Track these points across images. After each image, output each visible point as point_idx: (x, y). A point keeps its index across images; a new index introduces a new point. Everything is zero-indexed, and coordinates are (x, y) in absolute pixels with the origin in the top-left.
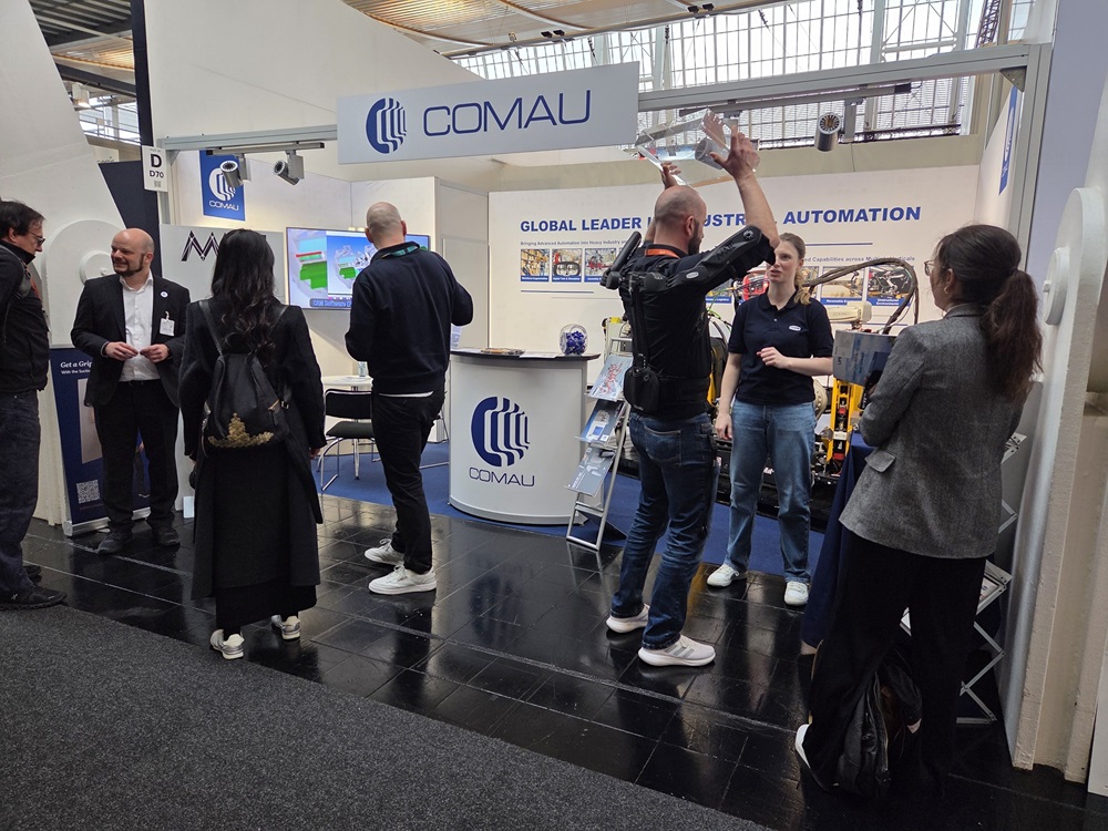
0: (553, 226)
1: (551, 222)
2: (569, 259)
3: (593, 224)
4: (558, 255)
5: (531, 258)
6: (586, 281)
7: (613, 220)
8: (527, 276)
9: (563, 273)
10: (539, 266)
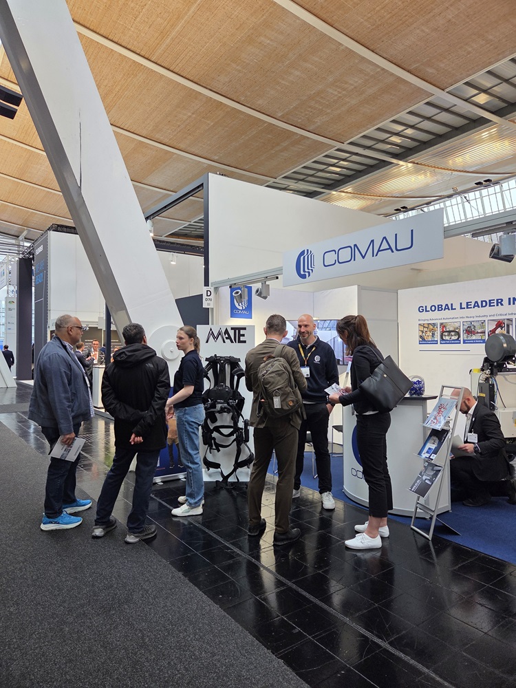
0: (440, 308)
1: (438, 306)
2: (451, 329)
3: (467, 305)
4: (444, 327)
5: (425, 329)
6: (464, 343)
7: (482, 302)
8: (423, 340)
9: (447, 338)
10: (431, 334)
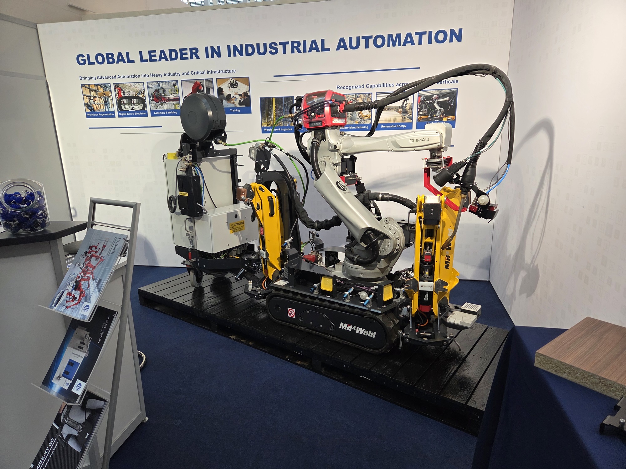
0: (109, 58)
1: (107, 54)
2: (132, 94)
3: (151, 56)
6: (153, 115)
7: (170, 51)
9: (128, 108)
